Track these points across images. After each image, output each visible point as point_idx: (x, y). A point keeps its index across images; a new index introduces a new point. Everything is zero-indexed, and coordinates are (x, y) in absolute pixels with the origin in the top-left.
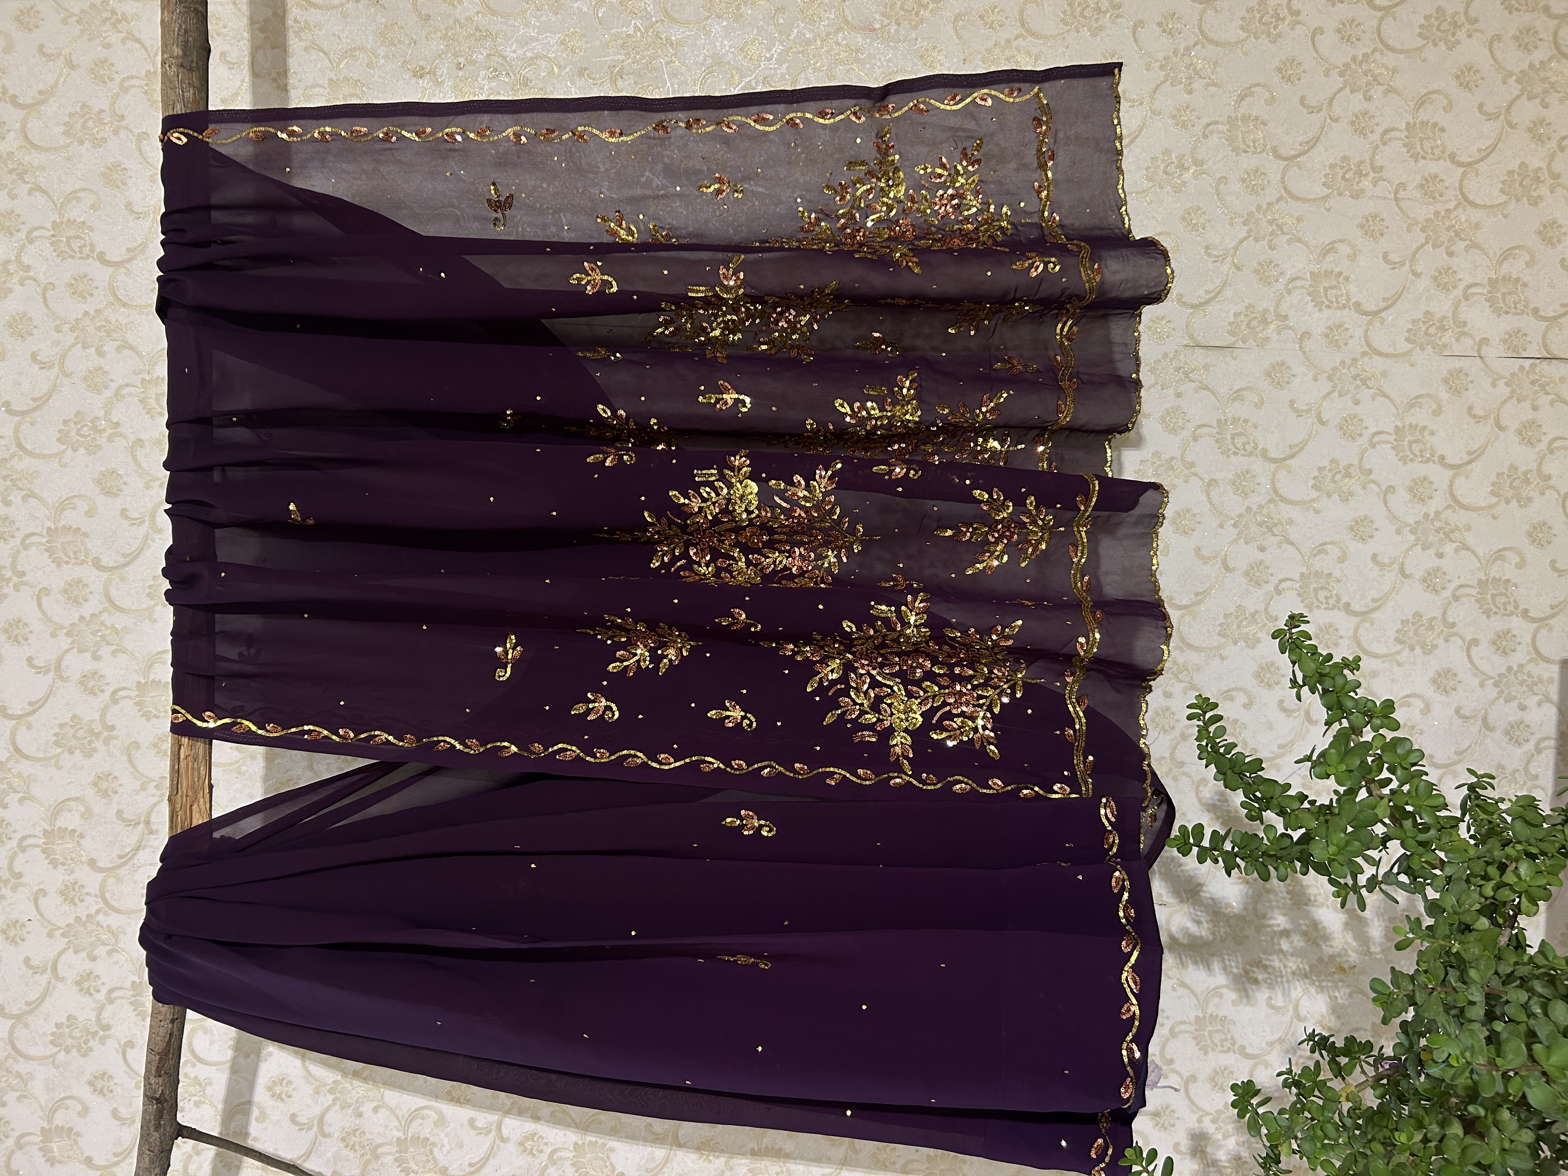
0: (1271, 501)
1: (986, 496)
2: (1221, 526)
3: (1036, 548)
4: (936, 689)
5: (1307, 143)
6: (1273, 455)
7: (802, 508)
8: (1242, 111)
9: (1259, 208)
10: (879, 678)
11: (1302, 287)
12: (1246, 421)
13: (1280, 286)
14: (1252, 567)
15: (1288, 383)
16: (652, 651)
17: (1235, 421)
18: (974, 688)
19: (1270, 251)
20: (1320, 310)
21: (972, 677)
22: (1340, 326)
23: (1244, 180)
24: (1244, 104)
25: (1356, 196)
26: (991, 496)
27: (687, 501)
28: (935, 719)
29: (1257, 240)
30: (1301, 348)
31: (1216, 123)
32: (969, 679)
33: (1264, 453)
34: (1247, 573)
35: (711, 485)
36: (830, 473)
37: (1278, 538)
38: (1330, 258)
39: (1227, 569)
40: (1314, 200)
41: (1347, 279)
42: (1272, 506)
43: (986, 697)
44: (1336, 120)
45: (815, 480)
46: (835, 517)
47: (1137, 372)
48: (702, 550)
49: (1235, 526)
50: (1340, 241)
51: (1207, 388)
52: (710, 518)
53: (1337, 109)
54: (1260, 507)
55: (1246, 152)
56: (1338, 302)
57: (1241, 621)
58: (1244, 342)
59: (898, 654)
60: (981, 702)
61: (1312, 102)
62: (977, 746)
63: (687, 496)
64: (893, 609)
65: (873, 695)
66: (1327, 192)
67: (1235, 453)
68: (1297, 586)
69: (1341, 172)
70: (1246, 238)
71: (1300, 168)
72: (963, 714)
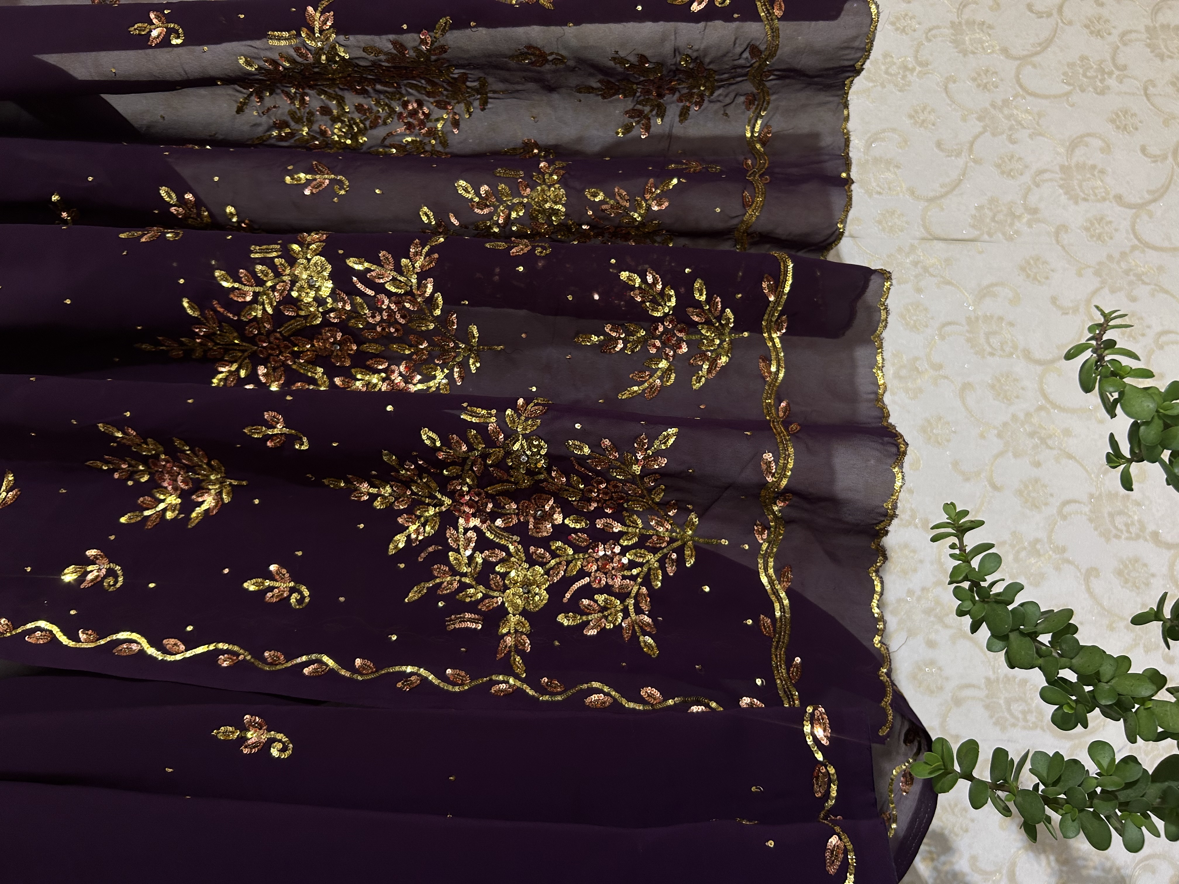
0: (1041, 408)
1: (638, 281)
2: (982, 436)
3: (713, 363)
4: (570, 551)
5: (1040, 44)
6: (1038, 354)
7: (389, 294)
8: (965, 17)
9: (993, 105)
10: (488, 534)
11: (1051, 180)
12: (1001, 319)
13: (1027, 178)
14: (1026, 486)
15: (1047, 278)
16: (183, 495)
17: (987, 319)
18: (625, 550)
19: (1011, 146)
20: (1076, 203)
21: (621, 534)
22: (1102, 219)
23: (974, 80)
24: (966, 10)
25: (1102, 93)
26: (644, 280)
27: (236, 285)
28: (568, 595)
29: (994, 135)
30: (1058, 242)
31: (938, 27)
32: (617, 537)
33: (1027, 355)
34: (1019, 493)
35: (269, 262)
36: (426, 249)
37: (1055, 452)
38: (1078, 152)
39: (995, 487)
40: (1055, 97)
41: (1102, 172)
42: (1043, 414)
43: (641, 565)
44: (1070, 23)
45: (407, 257)
46: (438, 312)
47: (848, 170)
48: (274, 369)
49: (999, 436)
50: (1089, 135)
51: (949, 283)
52: (270, 310)
53: (1067, 12)
54: (1028, 415)
55: (973, 53)
56: (1096, 195)
57: (1018, 552)
58: (990, 235)
59: (514, 496)
60: (635, 572)
61: (1039, 7)
62: (626, 636)
63: (237, 279)
64: (494, 412)
65: (480, 560)
66: (1067, 88)
67: (992, 354)
68: (1086, 509)
69: (1081, 71)
70: (981, 133)
71: (1034, 66)
72: (607, 589)
